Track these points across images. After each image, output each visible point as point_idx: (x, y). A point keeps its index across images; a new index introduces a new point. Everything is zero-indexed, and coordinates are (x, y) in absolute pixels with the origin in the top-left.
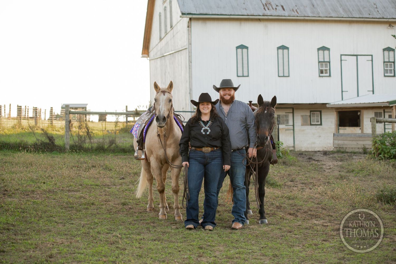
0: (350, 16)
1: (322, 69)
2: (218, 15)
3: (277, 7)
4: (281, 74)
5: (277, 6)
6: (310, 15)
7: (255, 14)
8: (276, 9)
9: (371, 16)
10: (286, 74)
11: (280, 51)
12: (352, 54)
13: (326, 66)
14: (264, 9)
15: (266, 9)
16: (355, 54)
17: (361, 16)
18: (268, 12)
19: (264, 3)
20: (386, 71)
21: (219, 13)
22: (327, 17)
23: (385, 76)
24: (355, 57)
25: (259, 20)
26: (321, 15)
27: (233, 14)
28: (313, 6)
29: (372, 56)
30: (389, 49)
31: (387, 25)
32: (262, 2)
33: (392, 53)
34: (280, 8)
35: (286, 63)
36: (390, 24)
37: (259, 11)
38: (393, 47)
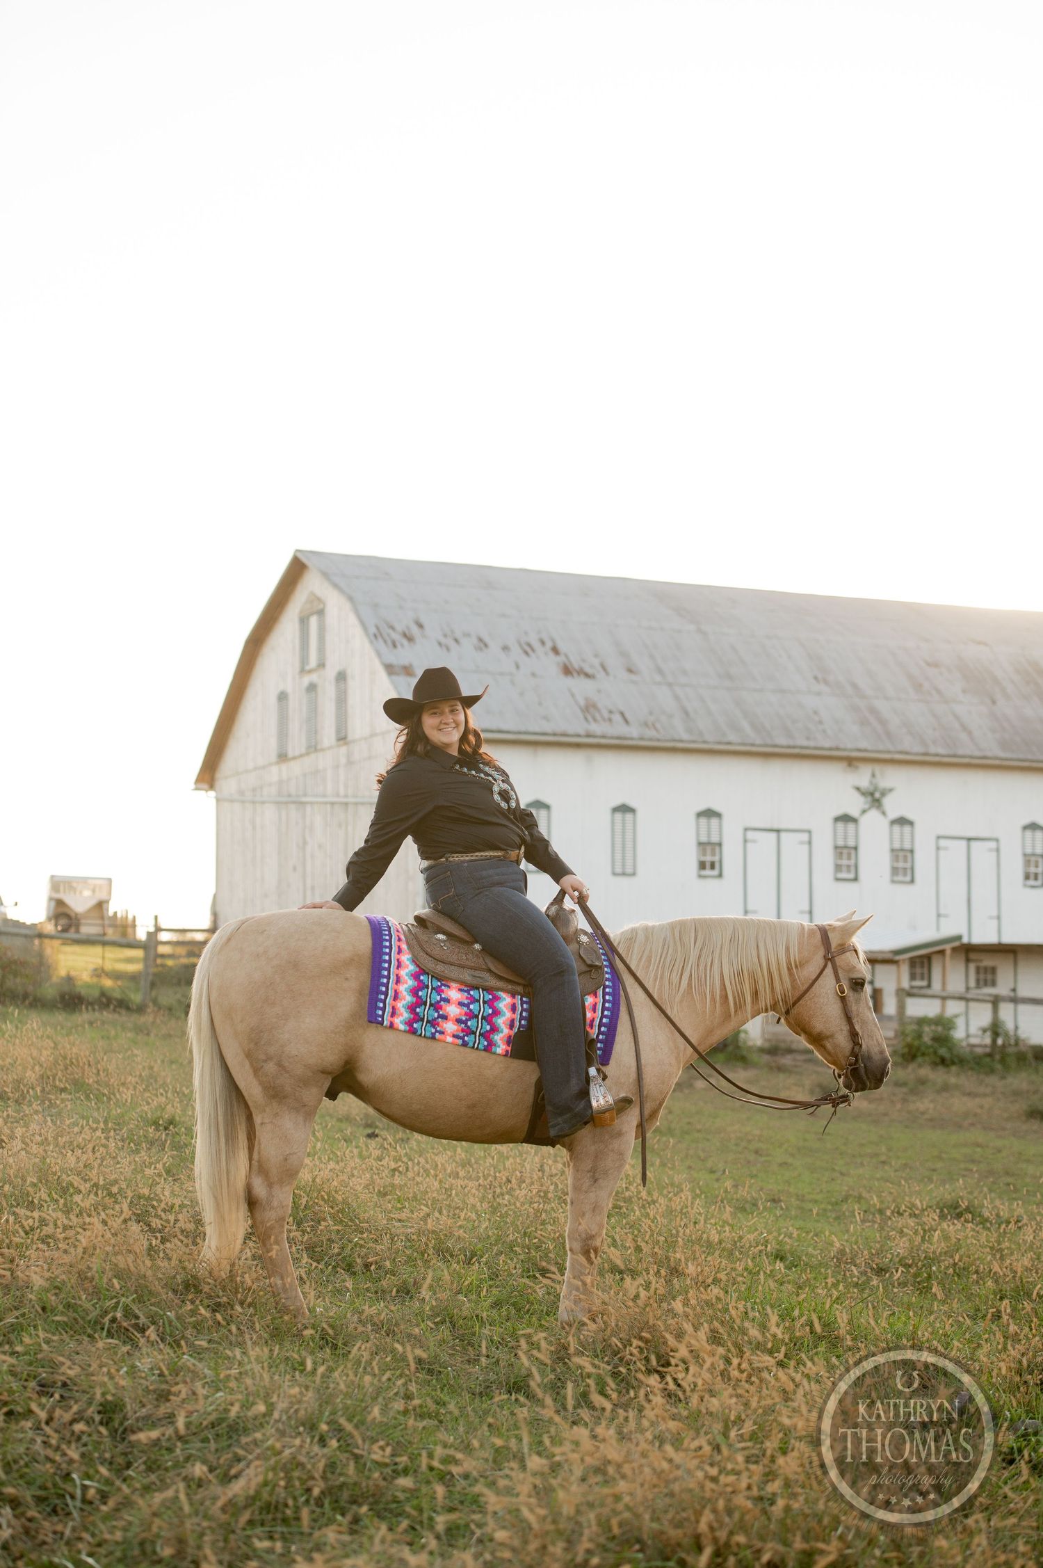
0: (769, 742)
1: (703, 859)
2: (492, 731)
3: (612, 716)
4: (618, 870)
5: (611, 712)
6: (685, 736)
7: (570, 731)
8: (610, 720)
9: (812, 744)
10: (629, 870)
11: (618, 816)
12: (768, 826)
13: (713, 854)
14: (586, 719)
15: (589, 718)
16: (776, 826)
17: (791, 743)
18: (596, 728)
19: (582, 703)
20: (838, 868)
21: (494, 727)
22: (720, 743)
23: (837, 879)
24: (773, 835)
25: (578, 746)
26: (708, 737)
27: (523, 729)
28: (687, 713)
29: (809, 832)
30: (845, 819)
31: (844, 764)
32: (576, 702)
33: (851, 826)
34: (617, 718)
35: (629, 845)
36: (851, 761)
37: (575, 725)
38: (854, 813)
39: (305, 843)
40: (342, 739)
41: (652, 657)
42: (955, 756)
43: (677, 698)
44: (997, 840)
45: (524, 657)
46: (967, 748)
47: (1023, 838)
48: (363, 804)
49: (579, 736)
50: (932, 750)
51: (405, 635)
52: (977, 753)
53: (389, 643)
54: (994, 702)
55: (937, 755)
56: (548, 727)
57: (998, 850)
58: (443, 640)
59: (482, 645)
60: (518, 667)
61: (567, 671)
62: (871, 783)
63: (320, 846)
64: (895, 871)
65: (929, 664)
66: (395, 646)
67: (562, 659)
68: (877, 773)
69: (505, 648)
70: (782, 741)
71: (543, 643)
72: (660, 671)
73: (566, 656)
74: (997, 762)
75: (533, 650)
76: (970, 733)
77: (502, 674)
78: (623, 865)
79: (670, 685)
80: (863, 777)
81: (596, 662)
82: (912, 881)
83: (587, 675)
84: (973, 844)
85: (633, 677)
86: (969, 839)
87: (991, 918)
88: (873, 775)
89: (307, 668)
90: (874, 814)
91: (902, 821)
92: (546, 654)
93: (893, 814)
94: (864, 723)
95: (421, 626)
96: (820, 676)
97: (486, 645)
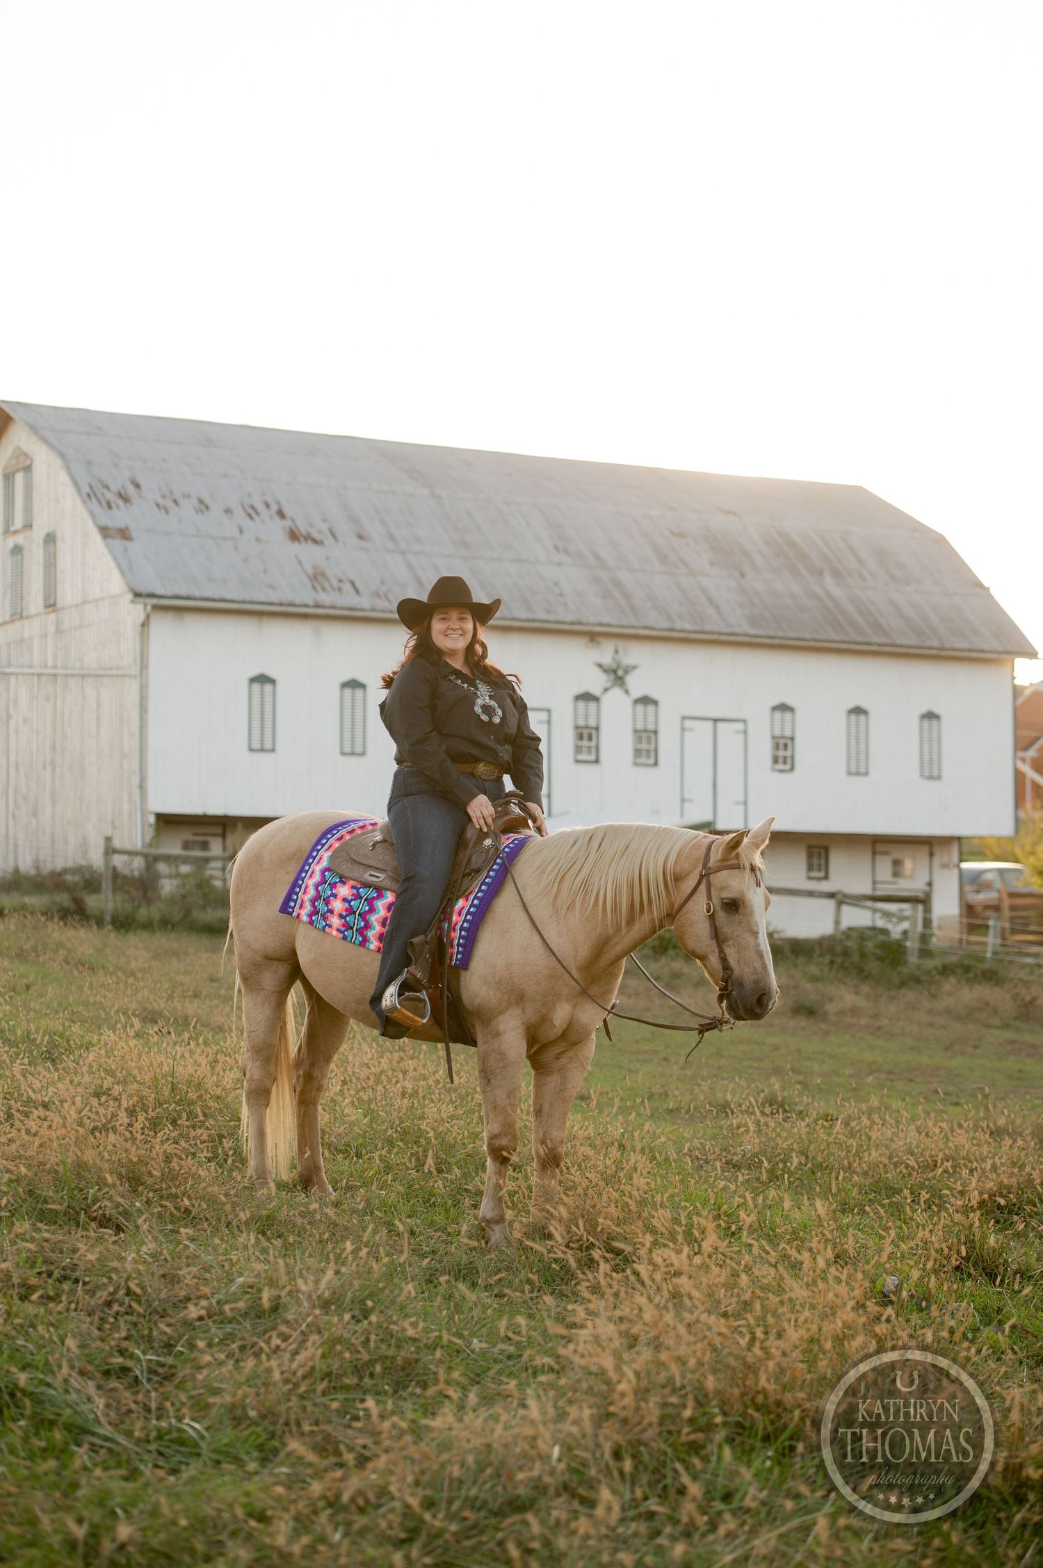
2: (214, 600)
3: (342, 585)
4: (347, 748)
5: (340, 581)
7: (298, 601)
8: (340, 589)
9: (552, 617)
10: (359, 749)
11: (348, 692)
14: (314, 588)
15: (319, 589)
17: (531, 616)
18: (325, 598)
19: (310, 571)
20: (578, 749)
21: (217, 596)
23: (577, 761)
25: (306, 617)
27: (247, 598)
29: (549, 711)
30: (587, 697)
31: (585, 640)
32: (304, 570)
33: (592, 706)
34: (347, 587)
35: (359, 722)
36: (593, 637)
37: (303, 595)
38: (596, 691)
39: (9, 717)
40: (51, 605)
41: (383, 522)
42: (702, 632)
43: (410, 567)
44: (744, 721)
45: (247, 520)
46: (714, 624)
47: (772, 720)
48: (73, 675)
49: (307, 606)
50: (679, 625)
51: (120, 495)
52: (725, 629)
53: (104, 503)
54: (743, 576)
55: (683, 631)
56: (274, 597)
57: (745, 732)
58: (160, 501)
59: (203, 508)
60: (241, 531)
61: (294, 536)
62: (614, 660)
63: (25, 721)
64: (638, 752)
65: (674, 534)
66: (110, 507)
67: (288, 523)
68: (620, 649)
69: (228, 511)
70: (522, 614)
71: (268, 506)
72: (392, 538)
73: (292, 520)
74: (747, 639)
75: (257, 513)
76: (718, 608)
77: (224, 539)
78: (353, 745)
79: (403, 553)
80: (606, 653)
81: (325, 527)
82: (656, 764)
83: (315, 541)
84: (720, 725)
85: (363, 544)
86: (716, 720)
87: (737, 803)
88: (616, 652)
89: (12, 529)
90: (616, 692)
91: (646, 701)
92: (271, 517)
93: (636, 693)
94: (606, 595)
95: (137, 486)
96: (560, 545)
97: (207, 508)
